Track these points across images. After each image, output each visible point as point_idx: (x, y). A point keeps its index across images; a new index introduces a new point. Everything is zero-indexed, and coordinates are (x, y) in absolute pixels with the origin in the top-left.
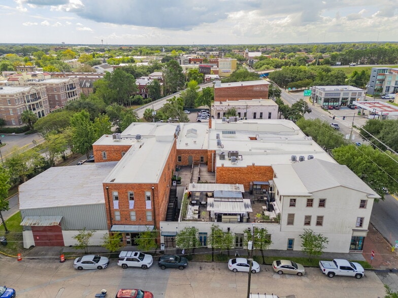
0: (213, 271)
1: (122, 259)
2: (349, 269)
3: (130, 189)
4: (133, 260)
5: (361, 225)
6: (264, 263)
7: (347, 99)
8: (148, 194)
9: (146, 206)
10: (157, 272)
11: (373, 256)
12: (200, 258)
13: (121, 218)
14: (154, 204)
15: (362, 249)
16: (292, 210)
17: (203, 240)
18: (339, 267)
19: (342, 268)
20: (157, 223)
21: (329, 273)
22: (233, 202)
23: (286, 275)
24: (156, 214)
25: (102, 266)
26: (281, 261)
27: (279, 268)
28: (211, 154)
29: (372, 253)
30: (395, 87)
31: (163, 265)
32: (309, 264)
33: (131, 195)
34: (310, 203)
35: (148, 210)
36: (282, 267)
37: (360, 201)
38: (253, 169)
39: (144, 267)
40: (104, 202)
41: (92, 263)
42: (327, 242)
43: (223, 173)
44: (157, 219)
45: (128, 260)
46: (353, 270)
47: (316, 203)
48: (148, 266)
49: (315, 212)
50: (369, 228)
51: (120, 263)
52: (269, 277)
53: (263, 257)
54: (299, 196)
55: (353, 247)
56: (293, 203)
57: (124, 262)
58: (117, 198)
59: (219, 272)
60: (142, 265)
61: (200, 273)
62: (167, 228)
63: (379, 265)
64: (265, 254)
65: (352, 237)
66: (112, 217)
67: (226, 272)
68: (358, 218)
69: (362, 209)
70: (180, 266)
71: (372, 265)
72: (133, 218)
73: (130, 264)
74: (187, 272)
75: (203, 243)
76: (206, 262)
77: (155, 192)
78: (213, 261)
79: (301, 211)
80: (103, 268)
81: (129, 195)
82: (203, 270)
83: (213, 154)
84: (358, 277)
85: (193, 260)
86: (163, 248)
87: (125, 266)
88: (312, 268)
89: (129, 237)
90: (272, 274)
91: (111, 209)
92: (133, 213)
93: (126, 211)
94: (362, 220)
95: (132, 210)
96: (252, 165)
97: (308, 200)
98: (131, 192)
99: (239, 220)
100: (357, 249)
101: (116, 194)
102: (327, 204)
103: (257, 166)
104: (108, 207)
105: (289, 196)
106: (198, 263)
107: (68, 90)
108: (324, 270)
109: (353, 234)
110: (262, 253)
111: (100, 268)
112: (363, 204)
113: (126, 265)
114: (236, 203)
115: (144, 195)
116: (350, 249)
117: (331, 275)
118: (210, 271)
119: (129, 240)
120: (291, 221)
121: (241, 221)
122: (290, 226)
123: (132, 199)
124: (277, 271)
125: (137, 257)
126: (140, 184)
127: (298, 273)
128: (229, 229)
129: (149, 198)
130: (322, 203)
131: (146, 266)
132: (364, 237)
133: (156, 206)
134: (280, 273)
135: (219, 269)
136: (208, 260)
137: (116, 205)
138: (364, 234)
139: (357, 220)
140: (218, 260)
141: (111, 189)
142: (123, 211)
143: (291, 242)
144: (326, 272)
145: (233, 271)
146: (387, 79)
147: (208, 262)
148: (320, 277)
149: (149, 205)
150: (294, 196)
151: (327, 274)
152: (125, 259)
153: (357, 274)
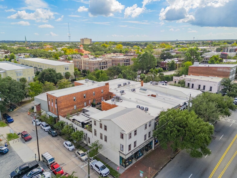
0: (59, 142)
5: (123, 150)
9: (55, 106)
16: (95, 127)
24: (58, 111)
43: (104, 105)
44: (59, 114)
47: (103, 127)
52: (71, 154)
56: (95, 123)
66: (49, 108)
69: (122, 139)
77: (57, 101)
79: (98, 129)
81: (52, 100)
90: (74, 154)
97: (100, 124)
102: (107, 129)
107: (125, 62)
109: (120, 154)
126: (53, 96)
127: (81, 159)
133: (58, 108)
135: (62, 143)
137: (49, 103)
139: (121, 146)
141: (48, 96)
142: (51, 106)
153: (101, 173)
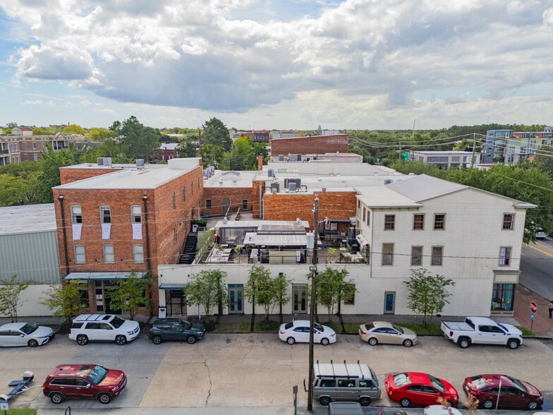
0: (251, 344)
1: (79, 326)
2: (495, 329)
3: (103, 201)
4: (98, 326)
5: (507, 263)
6: (344, 332)
7: (458, 164)
8: (137, 211)
9: (132, 233)
10: (144, 348)
11: (534, 311)
12: (229, 328)
13: (86, 258)
14: (146, 229)
15: (512, 309)
16: (389, 237)
17: (236, 299)
18: (477, 328)
19: (484, 329)
20: (153, 266)
21: (461, 338)
22: (290, 236)
23: (384, 347)
24: (151, 249)
25: (38, 340)
26: (374, 323)
27: (370, 334)
28: (258, 188)
29: (532, 306)
30: (521, 155)
31: (158, 335)
32: (424, 331)
33: (107, 212)
34: (419, 223)
35: (137, 242)
36: (377, 331)
37: (502, 218)
38: (324, 198)
39: (121, 341)
40: (55, 228)
41: (18, 334)
42: (453, 284)
43: (276, 205)
44: (152, 259)
45: (89, 326)
46: (503, 332)
47: (429, 222)
48: (129, 338)
49: (428, 238)
50: (521, 267)
51: (74, 333)
52: (352, 349)
53: (342, 324)
54: (399, 208)
55: (497, 305)
56: (390, 224)
57: (82, 331)
58: (79, 220)
59: (261, 345)
60: (117, 336)
61: (227, 346)
62: (172, 275)
63: (546, 332)
64: (345, 320)
65: (494, 284)
66: (70, 256)
67: (275, 345)
68: (501, 247)
69: (507, 232)
70: (189, 336)
71: (533, 331)
72: (110, 258)
73: (93, 334)
74: (202, 346)
75: (236, 307)
76: (238, 333)
77: (149, 207)
78: (252, 331)
79: (405, 237)
80: (40, 344)
81: (102, 214)
82: (232, 342)
83: (261, 187)
84: (513, 345)
85: (216, 331)
86: (162, 315)
87: (83, 340)
88: (429, 337)
89: (101, 297)
90: (359, 345)
91: (68, 240)
92: (109, 250)
93: (96, 244)
94: (508, 251)
95: (107, 242)
96: (321, 190)
97: (416, 216)
98: (106, 207)
99: (299, 260)
100: (504, 309)
101: (77, 211)
102: (448, 222)
103: (329, 193)
104: (62, 236)
105: (382, 209)
106: (224, 335)
108: (452, 333)
109: (494, 278)
110: (341, 319)
111: (33, 344)
112: (508, 222)
113: (86, 336)
114: (294, 236)
115: (129, 211)
116: (492, 309)
117: (464, 344)
118: (245, 344)
119: (100, 303)
120: (388, 258)
121: (303, 261)
122: (387, 268)
123: (107, 220)
124: (367, 339)
125: (107, 322)
126: (121, 191)
127: (405, 341)
128: (281, 274)
129: (138, 220)
130: (439, 222)
131: (124, 337)
132: (514, 285)
133: (151, 234)
134: (373, 342)
135: (262, 342)
136: (243, 329)
137: (76, 231)
138: (513, 279)
139: (500, 252)
140: (262, 329)
141: (69, 201)
142: (91, 244)
143: (390, 300)
144: (455, 338)
145: (287, 342)
146: (509, 145)
147: (242, 333)
148: (444, 348)
149: (137, 231)
150: (391, 208)
151: (456, 341)
152: (84, 326)
153: (511, 340)
